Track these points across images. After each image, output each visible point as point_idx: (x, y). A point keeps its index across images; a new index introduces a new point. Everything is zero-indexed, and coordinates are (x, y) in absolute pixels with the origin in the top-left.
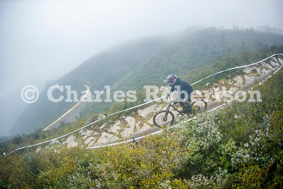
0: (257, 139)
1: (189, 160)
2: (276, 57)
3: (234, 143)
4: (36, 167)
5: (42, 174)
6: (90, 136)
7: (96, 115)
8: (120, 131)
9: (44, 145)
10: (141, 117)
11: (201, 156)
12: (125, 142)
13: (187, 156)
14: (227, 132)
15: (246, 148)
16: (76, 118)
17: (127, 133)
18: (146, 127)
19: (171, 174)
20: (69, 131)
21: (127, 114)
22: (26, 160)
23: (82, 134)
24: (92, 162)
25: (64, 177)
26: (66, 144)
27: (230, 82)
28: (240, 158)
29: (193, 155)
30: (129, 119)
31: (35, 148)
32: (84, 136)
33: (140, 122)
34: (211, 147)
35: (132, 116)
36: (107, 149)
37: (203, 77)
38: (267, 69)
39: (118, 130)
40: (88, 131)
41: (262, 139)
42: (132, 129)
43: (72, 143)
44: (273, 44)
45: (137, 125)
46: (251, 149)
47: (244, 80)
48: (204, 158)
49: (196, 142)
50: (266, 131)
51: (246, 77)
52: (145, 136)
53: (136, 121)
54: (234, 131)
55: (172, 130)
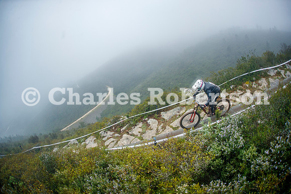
0: (277, 146)
1: (210, 165)
3: (255, 149)
4: (52, 167)
5: (58, 173)
6: (111, 137)
7: (118, 116)
8: (142, 133)
9: (63, 145)
10: (164, 119)
11: (222, 162)
12: (146, 144)
13: (208, 161)
14: (249, 137)
15: (267, 155)
16: (97, 119)
17: (150, 134)
18: (168, 130)
19: (190, 179)
20: (89, 132)
21: (150, 116)
22: (43, 158)
23: (102, 135)
24: (111, 164)
25: (81, 176)
26: (86, 145)
28: (260, 165)
29: (214, 160)
30: (152, 121)
31: (52, 148)
32: (104, 137)
33: (162, 125)
34: (232, 152)
35: (154, 118)
36: (127, 151)
37: (228, 80)
39: (139, 132)
40: (109, 132)
41: (282, 146)
42: (154, 131)
43: (91, 144)
45: (160, 128)
46: (271, 157)
47: (269, 83)
48: (225, 163)
49: (218, 146)
50: (287, 138)
51: (271, 80)
52: (167, 139)
53: (159, 124)
54: (256, 137)
55: (194, 134)
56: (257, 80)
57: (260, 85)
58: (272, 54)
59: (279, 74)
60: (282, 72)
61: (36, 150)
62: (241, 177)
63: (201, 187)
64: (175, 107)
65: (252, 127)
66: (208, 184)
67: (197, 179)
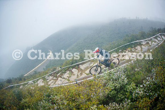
0: (147, 83)
1: (108, 94)
2: (161, 35)
3: (134, 84)
4: (20, 97)
5: (24, 100)
6: (51, 80)
7: (55, 68)
8: (69, 77)
9: (25, 84)
10: (81, 69)
11: (115, 92)
12: (71, 83)
13: (107, 92)
14: (131, 78)
15: (142, 88)
16: (44, 69)
17: (73, 78)
18: (84, 75)
19: (97, 102)
20: (40, 77)
21: (73, 67)
22: (14, 92)
23: (47, 78)
24: (52, 95)
25: (36, 102)
26: (38, 84)
27: (133, 49)
28: (138, 93)
29: (111, 92)
30: (74, 70)
31: (19, 86)
32: (48, 79)
33: (80, 72)
34: (121, 87)
35: (76, 69)
36: (61, 87)
37: (118, 47)
38: (155, 42)
39: (67, 77)
40: (50, 77)
41: (150, 83)
42: (76, 76)
43: (41, 83)
44: (159, 28)
45: (79, 74)
46: (144, 88)
47: (142, 48)
48: (117, 93)
49: (112, 84)
50: (153, 78)
51: (143, 47)
52: (83, 80)
53: (79, 72)
54: (134, 78)
55: (99, 77)
56: (135, 47)
57: (136, 50)
58: (144, 33)
59: (148, 43)
60: (150, 42)
61: (11, 87)
62: (127, 100)
63: (104, 106)
64: (88, 62)
65: (132, 72)
66: (108, 105)
67: (102, 102)
